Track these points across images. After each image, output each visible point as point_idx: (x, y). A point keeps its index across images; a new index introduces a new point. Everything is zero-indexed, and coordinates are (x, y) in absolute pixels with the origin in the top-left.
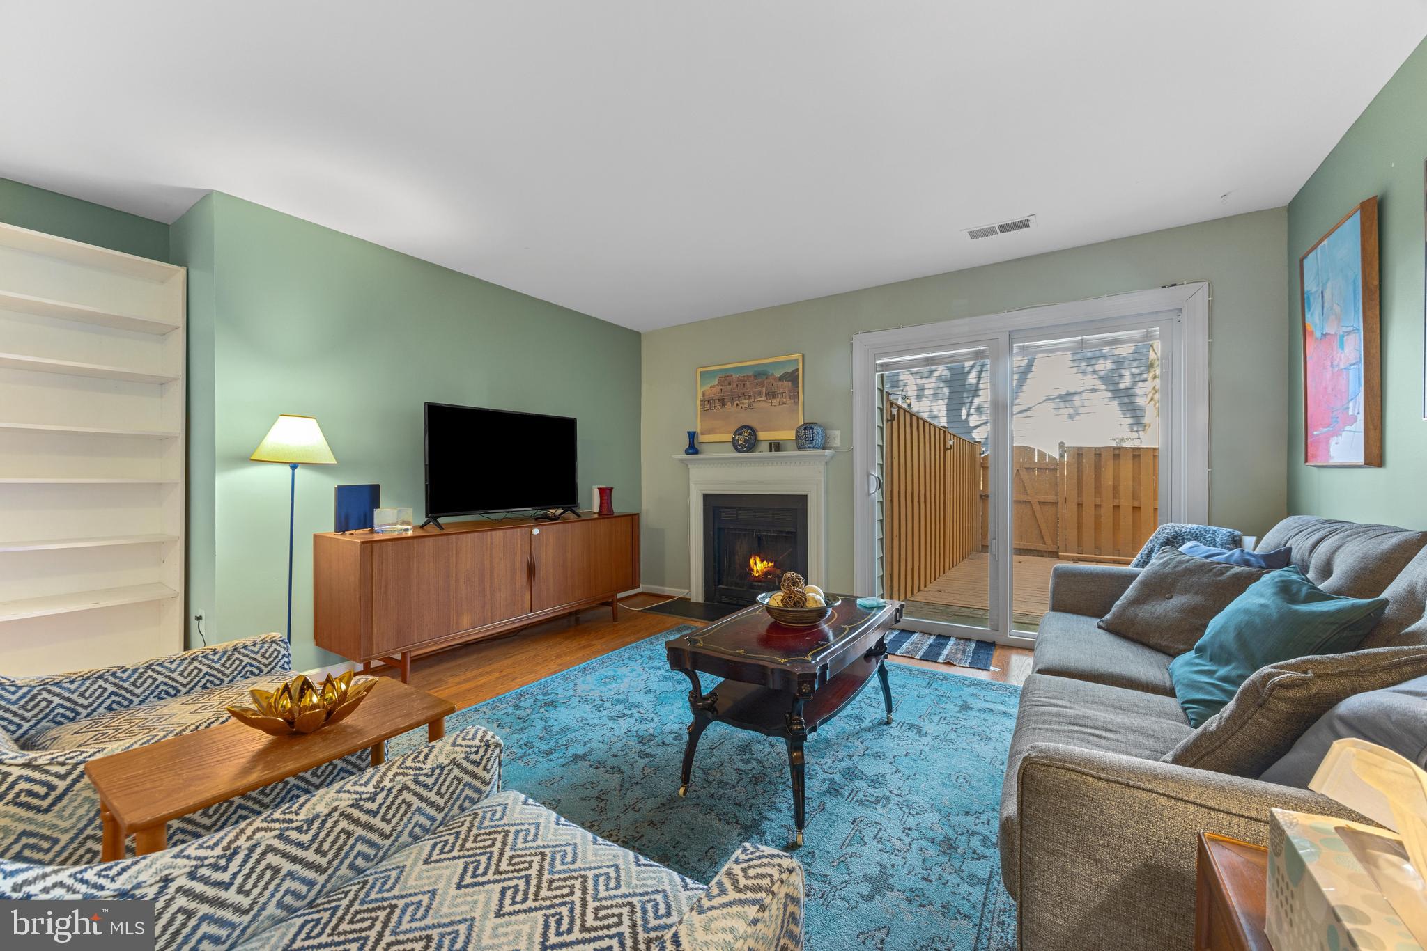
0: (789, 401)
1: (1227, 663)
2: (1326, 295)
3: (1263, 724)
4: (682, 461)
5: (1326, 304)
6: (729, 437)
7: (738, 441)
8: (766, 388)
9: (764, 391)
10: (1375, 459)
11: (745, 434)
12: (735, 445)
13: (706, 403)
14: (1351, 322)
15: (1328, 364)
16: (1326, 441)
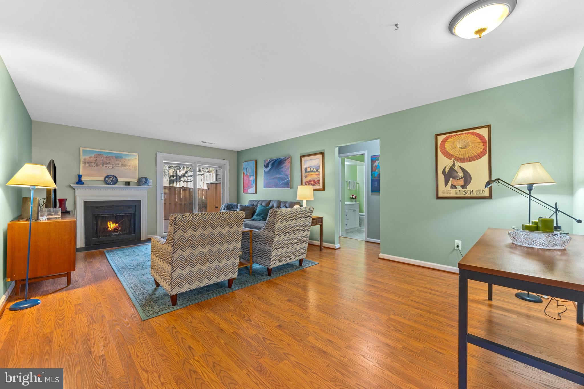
0: (132, 168)
4: (72, 187)
6: (102, 179)
7: (107, 180)
8: (121, 162)
9: (120, 163)
10: (256, 193)
11: (111, 178)
12: (106, 182)
13: (87, 163)
14: (252, 174)
15: (248, 179)
16: (247, 190)
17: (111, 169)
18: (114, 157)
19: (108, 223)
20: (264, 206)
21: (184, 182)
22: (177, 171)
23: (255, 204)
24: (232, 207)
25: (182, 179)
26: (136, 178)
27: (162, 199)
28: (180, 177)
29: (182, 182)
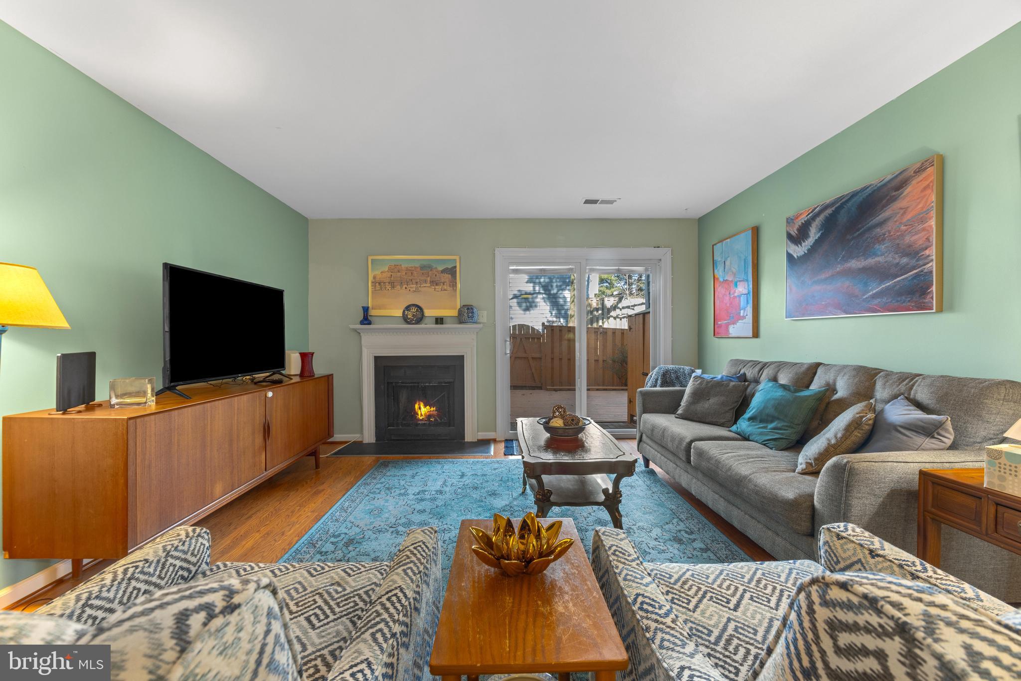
0: (449, 288)
1: (772, 422)
2: (726, 263)
3: (858, 435)
4: (355, 330)
5: (726, 267)
6: (399, 313)
7: (407, 315)
8: (431, 277)
9: (429, 279)
10: (756, 334)
11: (414, 310)
12: (406, 319)
13: (377, 284)
14: (743, 276)
15: (728, 293)
16: (727, 325)
17: (414, 291)
18: (417, 268)
19: (417, 406)
20: (783, 387)
21: (615, 318)
22: (603, 300)
23: (750, 373)
24: (677, 378)
25: (613, 314)
26: (456, 309)
27: (506, 354)
28: (609, 311)
29: (611, 319)
